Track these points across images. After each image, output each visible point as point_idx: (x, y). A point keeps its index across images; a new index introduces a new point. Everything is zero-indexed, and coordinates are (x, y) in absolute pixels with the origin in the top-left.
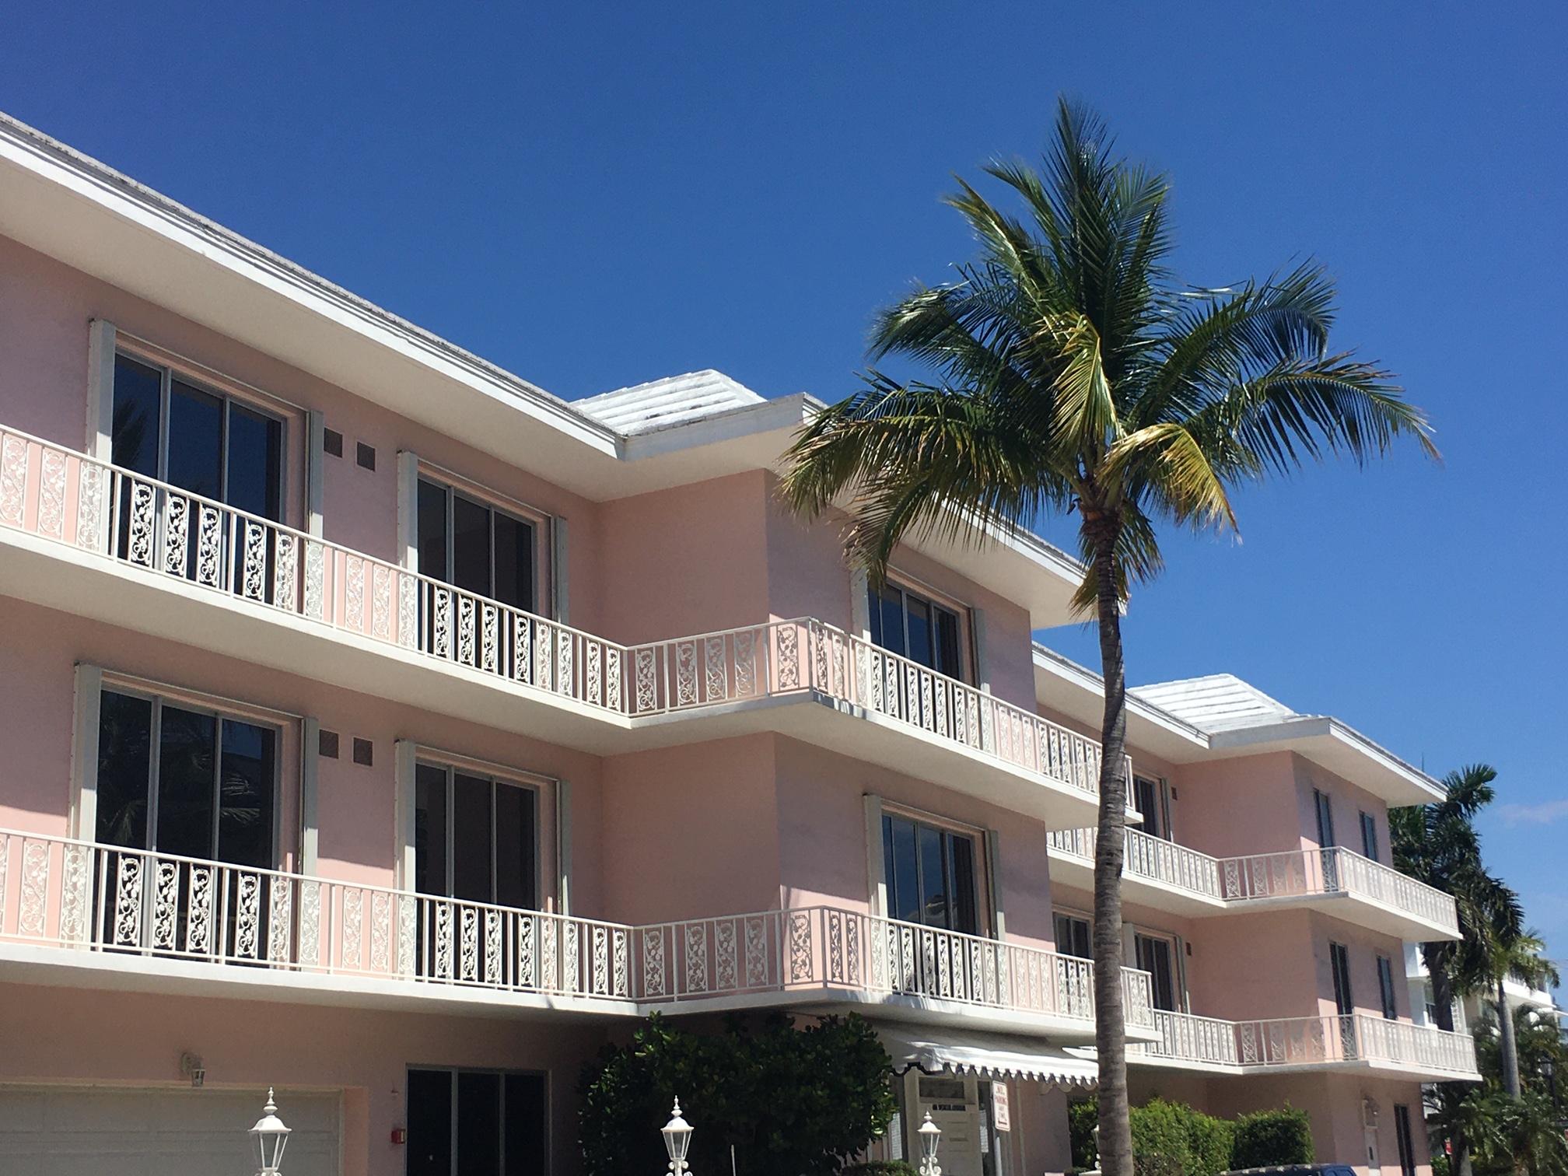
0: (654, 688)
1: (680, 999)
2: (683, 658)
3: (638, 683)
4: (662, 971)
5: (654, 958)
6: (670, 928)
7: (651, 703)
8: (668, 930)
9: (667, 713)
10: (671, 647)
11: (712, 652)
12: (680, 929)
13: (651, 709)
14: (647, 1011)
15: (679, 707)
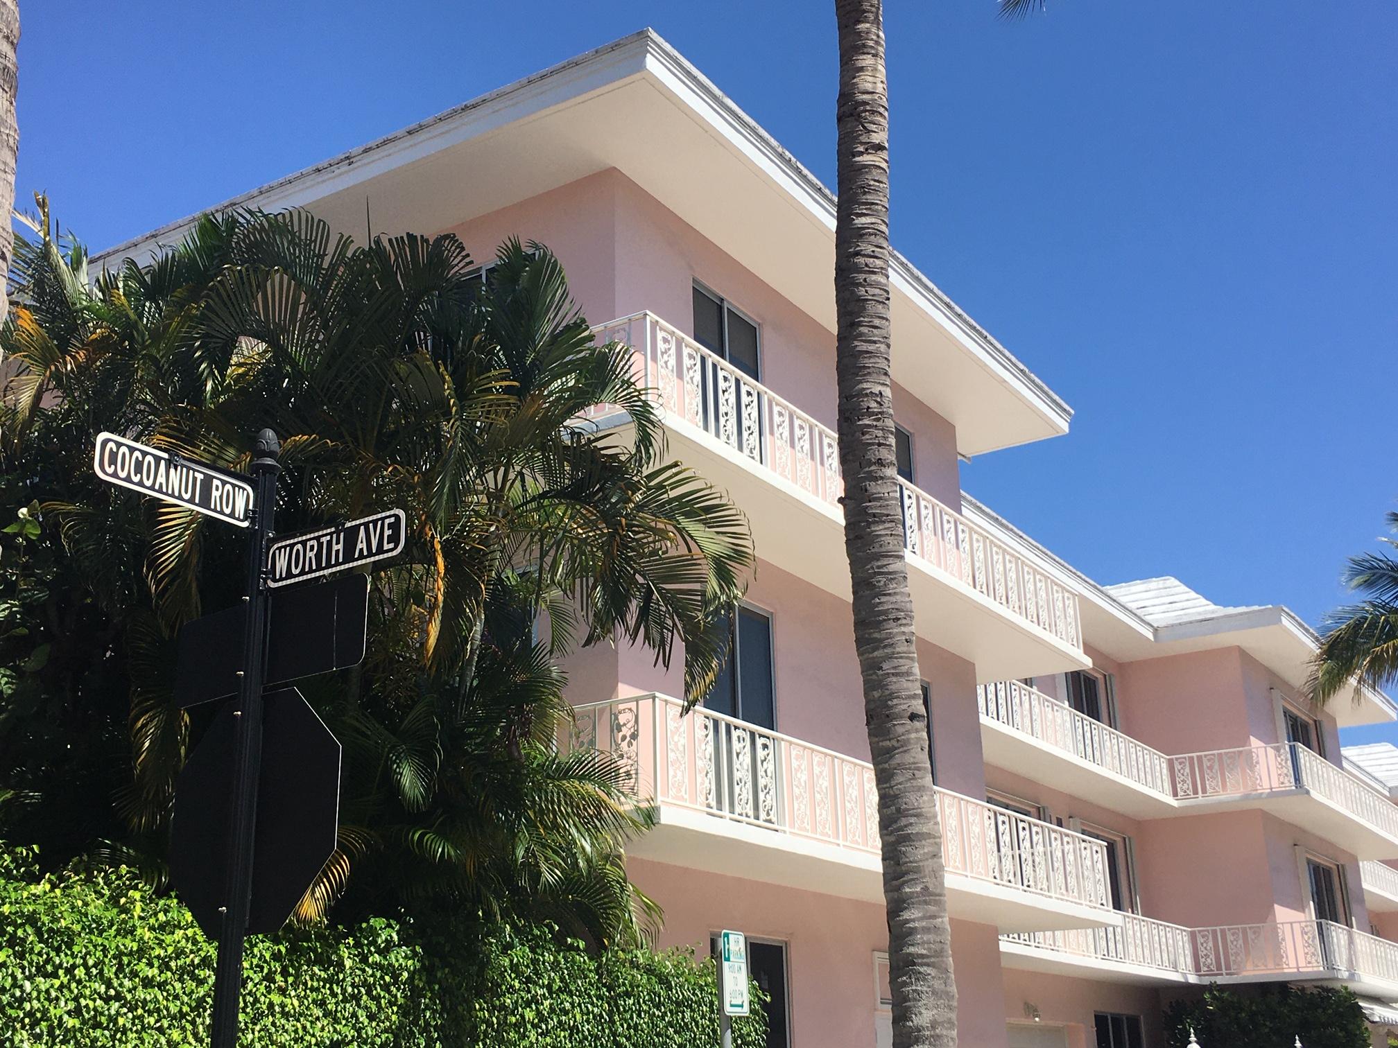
0: (1189, 782)
1: (1227, 974)
2: (1208, 765)
3: (1177, 779)
4: (1212, 957)
5: (1206, 948)
6: (1216, 931)
7: (1188, 792)
8: (1214, 932)
9: (1200, 798)
10: (1199, 758)
11: (1229, 761)
12: (1223, 931)
13: (1188, 795)
14: (1206, 981)
15: (1208, 794)
